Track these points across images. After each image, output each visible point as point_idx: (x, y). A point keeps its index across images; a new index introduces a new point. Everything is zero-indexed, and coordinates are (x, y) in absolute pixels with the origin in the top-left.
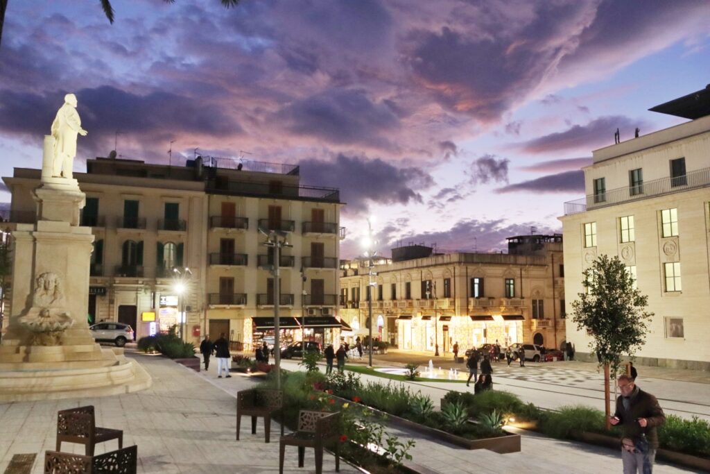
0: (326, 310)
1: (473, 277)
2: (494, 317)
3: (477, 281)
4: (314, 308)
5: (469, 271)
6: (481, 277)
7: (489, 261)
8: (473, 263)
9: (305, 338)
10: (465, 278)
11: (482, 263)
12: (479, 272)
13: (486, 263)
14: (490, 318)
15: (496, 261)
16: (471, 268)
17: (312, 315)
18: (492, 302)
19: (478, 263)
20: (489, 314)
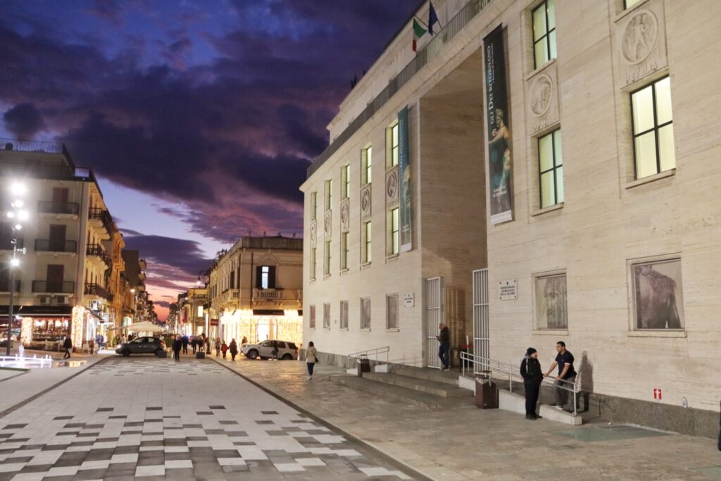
0: (61, 299)
1: (260, 264)
2: (285, 312)
3: (265, 269)
4: (47, 296)
5: (255, 258)
6: (271, 265)
7: (285, 246)
8: (261, 248)
9: (36, 331)
10: (250, 266)
11: (272, 248)
12: (269, 259)
13: (280, 249)
14: (281, 313)
15: (295, 247)
16: (258, 255)
17: (44, 304)
18: (281, 294)
19: (267, 249)
20: (281, 308)
